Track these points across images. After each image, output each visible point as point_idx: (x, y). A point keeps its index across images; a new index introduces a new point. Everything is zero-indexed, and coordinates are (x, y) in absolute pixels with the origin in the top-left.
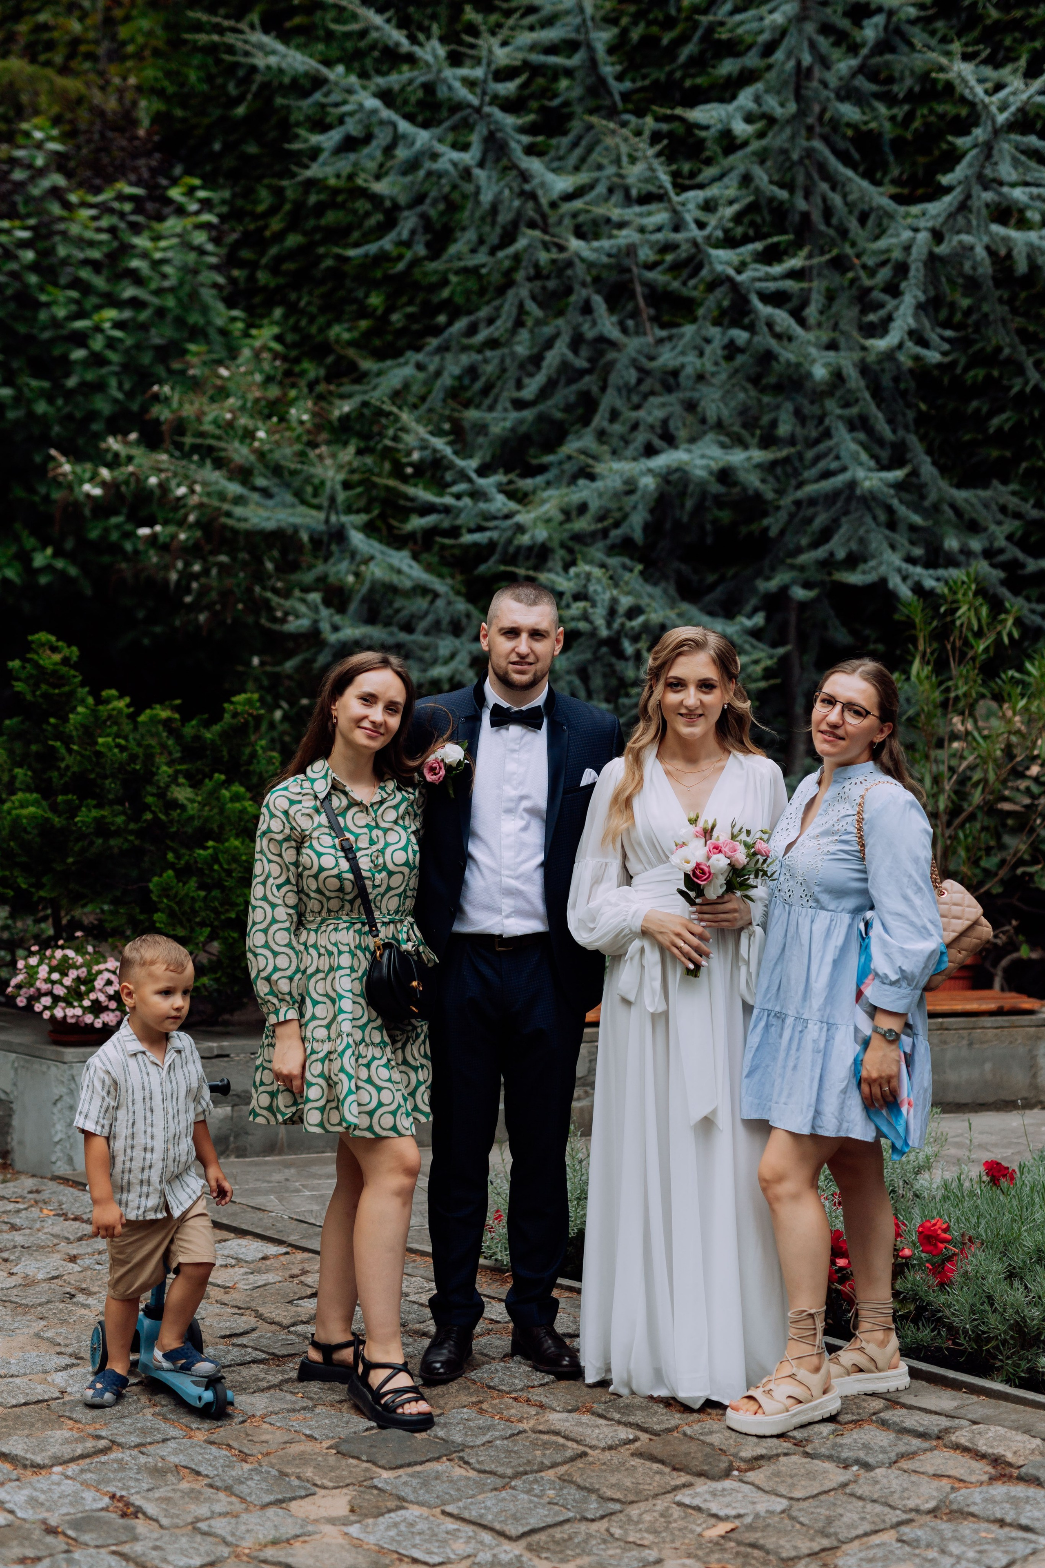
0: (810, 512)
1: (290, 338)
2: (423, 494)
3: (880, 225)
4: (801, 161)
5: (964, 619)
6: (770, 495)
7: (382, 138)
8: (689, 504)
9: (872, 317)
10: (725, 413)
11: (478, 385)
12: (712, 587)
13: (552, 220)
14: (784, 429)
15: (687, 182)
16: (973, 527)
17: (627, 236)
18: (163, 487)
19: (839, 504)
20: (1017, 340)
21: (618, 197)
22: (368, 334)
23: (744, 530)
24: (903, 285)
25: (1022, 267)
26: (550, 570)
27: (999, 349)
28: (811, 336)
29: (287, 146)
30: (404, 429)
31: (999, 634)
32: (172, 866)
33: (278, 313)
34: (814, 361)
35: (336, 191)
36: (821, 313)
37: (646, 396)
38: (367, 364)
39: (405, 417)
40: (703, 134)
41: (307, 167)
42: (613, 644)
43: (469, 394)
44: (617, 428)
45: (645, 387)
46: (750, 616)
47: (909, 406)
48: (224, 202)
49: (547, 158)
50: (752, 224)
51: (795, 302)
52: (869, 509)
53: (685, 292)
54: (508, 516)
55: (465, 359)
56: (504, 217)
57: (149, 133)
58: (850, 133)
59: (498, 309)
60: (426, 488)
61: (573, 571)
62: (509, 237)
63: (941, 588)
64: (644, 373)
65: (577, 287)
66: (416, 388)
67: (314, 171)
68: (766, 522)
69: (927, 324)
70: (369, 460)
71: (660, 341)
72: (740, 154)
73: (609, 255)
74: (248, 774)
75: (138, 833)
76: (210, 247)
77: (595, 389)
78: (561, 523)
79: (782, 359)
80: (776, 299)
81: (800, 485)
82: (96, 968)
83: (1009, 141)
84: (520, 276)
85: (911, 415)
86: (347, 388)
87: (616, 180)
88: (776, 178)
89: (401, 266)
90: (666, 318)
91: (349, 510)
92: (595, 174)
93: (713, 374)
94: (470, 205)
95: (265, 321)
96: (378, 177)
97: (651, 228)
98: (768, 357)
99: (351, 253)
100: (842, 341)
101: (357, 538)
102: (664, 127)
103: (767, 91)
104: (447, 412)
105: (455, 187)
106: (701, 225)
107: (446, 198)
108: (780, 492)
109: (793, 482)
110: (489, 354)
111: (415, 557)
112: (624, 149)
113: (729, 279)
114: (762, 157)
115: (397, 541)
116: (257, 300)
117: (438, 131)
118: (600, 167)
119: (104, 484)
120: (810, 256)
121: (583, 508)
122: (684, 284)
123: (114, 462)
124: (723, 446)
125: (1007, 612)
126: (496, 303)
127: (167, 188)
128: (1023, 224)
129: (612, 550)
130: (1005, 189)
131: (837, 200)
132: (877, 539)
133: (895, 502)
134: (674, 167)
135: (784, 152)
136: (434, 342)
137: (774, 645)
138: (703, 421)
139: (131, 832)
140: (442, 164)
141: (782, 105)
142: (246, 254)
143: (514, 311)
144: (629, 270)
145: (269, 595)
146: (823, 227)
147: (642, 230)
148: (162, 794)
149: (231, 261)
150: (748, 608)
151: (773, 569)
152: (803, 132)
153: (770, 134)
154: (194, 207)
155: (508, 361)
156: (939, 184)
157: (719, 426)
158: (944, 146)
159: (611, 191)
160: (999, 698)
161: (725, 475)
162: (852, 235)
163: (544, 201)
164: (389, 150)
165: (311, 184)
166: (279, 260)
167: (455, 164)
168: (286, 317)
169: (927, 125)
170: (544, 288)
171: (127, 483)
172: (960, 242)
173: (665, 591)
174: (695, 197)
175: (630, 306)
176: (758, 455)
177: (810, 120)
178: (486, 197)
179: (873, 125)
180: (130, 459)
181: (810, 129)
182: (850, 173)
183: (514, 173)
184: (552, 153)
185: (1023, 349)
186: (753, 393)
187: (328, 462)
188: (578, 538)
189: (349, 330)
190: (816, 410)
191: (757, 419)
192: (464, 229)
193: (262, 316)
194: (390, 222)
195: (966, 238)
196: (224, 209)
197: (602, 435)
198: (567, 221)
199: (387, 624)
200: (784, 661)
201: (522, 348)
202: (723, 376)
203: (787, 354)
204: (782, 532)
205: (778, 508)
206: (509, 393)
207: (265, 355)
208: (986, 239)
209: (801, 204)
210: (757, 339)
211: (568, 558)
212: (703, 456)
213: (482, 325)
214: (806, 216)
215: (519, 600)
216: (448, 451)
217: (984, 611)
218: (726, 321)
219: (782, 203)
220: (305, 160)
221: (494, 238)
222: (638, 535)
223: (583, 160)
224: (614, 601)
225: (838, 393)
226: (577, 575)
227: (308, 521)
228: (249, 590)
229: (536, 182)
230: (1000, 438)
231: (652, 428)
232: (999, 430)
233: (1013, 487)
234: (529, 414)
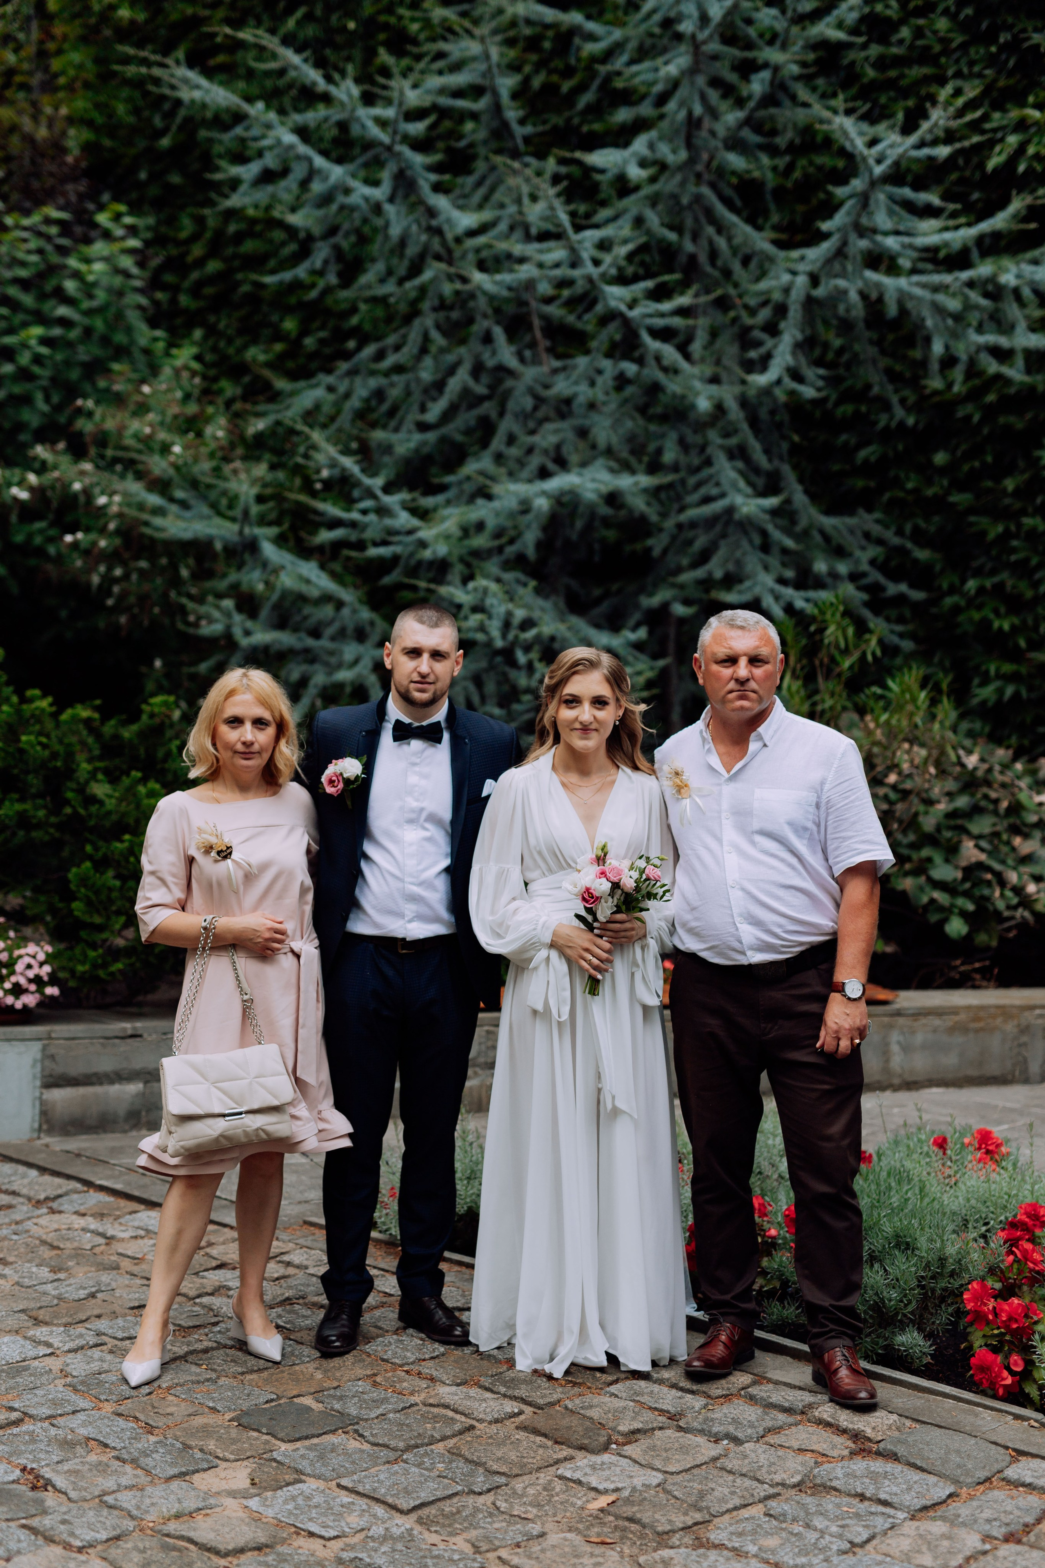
0: (690, 534)
1: (209, 357)
2: (332, 510)
3: (761, 266)
4: (690, 206)
5: (832, 639)
6: (654, 518)
7: (299, 172)
8: (579, 524)
9: (753, 354)
10: (615, 440)
11: (385, 407)
12: (598, 601)
13: (457, 254)
14: (669, 457)
15: (584, 222)
16: (840, 552)
17: (526, 271)
18: (87, 492)
19: (718, 528)
20: (885, 379)
21: (518, 234)
22: (282, 357)
23: (628, 548)
24: (782, 325)
25: (892, 310)
26: (449, 584)
27: (868, 387)
28: (695, 370)
29: (208, 176)
30: (314, 447)
31: (864, 654)
32: (90, 858)
33: (198, 334)
34: (697, 394)
35: (253, 221)
36: (705, 348)
37: (541, 422)
38: (281, 384)
39: (316, 436)
40: (598, 177)
41: (227, 197)
42: (508, 654)
43: (374, 416)
44: (514, 452)
45: (540, 414)
46: (634, 629)
47: (784, 437)
48: (148, 228)
49: (452, 196)
50: (642, 264)
51: (681, 338)
52: (746, 533)
53: (579, 325)
54: (410, 532)
55: (373, 383)
56: (411, 251)
57: (77, 160)
58: (734, 180)
59: (405, 337)
60: (334, 504)
61: (471, 585)
62: (415, 269)
63: (809, 609)
64: (539, 400)
65: (478, 318)
66: (327, 409)
67: (235, 201)
68: (650, 542)
69: (803, 361)
70: (281, 475)
71: (555, 371)
72: (633, 197)
73: (510, 289)
74: (163, 771)
75: (59, 827)
76: (135, 271)
77: (494, 415)
78: (461, 539)
79: (669, 391)
80: (664, 334)
81: (682, 509)
82: (17, 953)
83: (884, 192)
84: (426, 306)
85: (785, 446)
86: (261, 408)
87: (518, 218)
88: (667, 220)
89: (313, 294)
90: (561, 350)
91: (261, 523)
92: (497, 213)
93: (604, 403)
94: (379, 238)
95: (186, 341)
96: (293, 210)
97: (549, 264)
98: (655, 389)
99: (268, 279)
100: (724, 376)
101: (269, 550)
102: (563, 170)
103: (661, 138)
104: (355, 432)
105: (365, 221)
106: (596, 263)
107: (358, 232)
108: (664, 515)
109: (676, 506)
110: (395, 378)
111: (322, 567)
112: (525, 190)
113: (621, 315)
114: (654, 201)
115: (304, 552)
116: (179, 321)
117: (351, 167)
118: (502, 206)
119: (31, 489)
120: (696, 295)
121: (480, 526)
122: (579, 317)
123: (42, 468)
124: (612, 471)
125: (870, 631)
126: (403, 331)
127: (93, 213)
128: (893, 269)
129: (507, 566)
130: (879, 238)
131: (721, 243)
132: (752, 561)
133: (770, 528)
134: (572, 207)
135: (675, 197)
136: (344, 366)
137: (655, 657)
138: (594, 447)
139: (52, 825)
140: (354, 199)
141: (674, 151)
142: (169, 278)
143: (419, 339)
144: (526, 304)
145: (184, 600)
146: (708, 269)
147: (541, 265)
148: (81, 790)
149: (154, 283)
150: (632, 622)
151: (656, 586)
152: (692, 179)
153: (662, 179)
154: (119, 232)
155: (413, 386)
156: (818, 230)
157: (609, 452)
158: (822, 196)
159: (512, 228)
160: (862, 711)
161: (613, 498)
162: (735, 277)
163: (449, 236)
164: (304, 184)
165: (231, 214)
166: (199, 285)
167: (366, 199)
168: (205, 338)
169: (806, 176)
170: (448, 318)
171: (53, 488)
172: (836, 287)
173: (556, 605)
174: (591, 236)
175: (527, 338)
176: (645, 480)
177: (699, 167)
178: (395, 231)
179: (756, 174)
180: (55, 467)
181: (699, 176)
182: (733, 218)
183: (421, 209)
184: (457, 192)
185: (890, 388)
186: (641, 422)
187: (243, 476)
188: (477, 554)
189: (266, 352)
190: (698, 439)
191: (644, 446)
192: (373, 260)
193: (184, 337)
194: (305, 251)
195: (841, 283)
196: (148, 235)
197: (499, 458)
198: (471, 257)
199: (296, 630)
200: (664, 673)
201: (426, 373)
202: (613, 406)
203: (673, 386)
204: (665, 552)
205: (661, 530)
206: (414, 416)
207: (185, 375)
208: (860, 284)
209: (689, 246)
210: (646, 371)
211: (466, 572)
212: (593, 480)
213: (390, 352)
214: (693, 258)
215: (421, 622)
216: (356, 470)
217: (850, 631)
218: (617, 355)
219: (670, 244)
220: (226, 190)
221: (402, 271)
222: (531, 552)
223: (486, 198)
224: (509, 614)
225: (720, 424)
226: (475, 590)
227: (223, 532)
228: (165, 595)
229: (442, 218)
230: (867, 469)
231: (546, 452)
232: (866, 461)
233: (877, 515)
234: (432, 436)
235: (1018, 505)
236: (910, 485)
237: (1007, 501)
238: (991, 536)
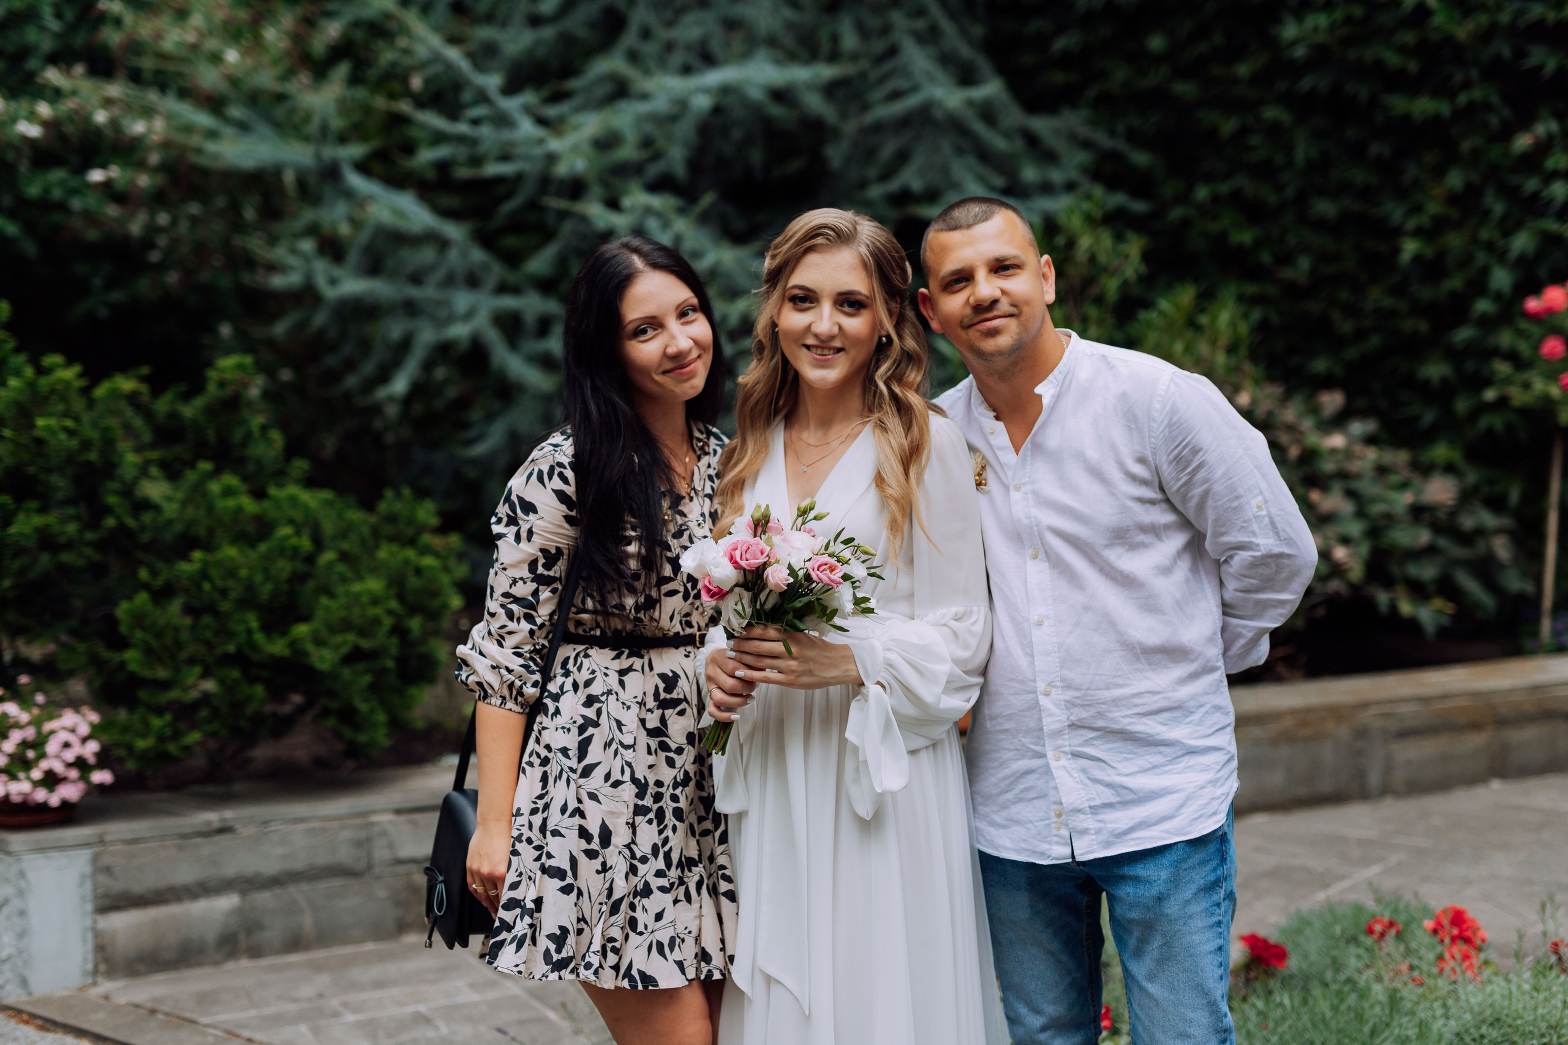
0: (874, 140)
2: (434, 121)
6: (832, 119)
8: (735, 135)
10: (777, 27)
14: (846, 43)
18: (114, 123)
19: (912, 130)
32: (146, 587)
37: (679, 12)
44: (650, 49)
52: (946, 133)
54: (536, 144)
68: (827, 151)
70: (361, 92)
75: (98, 546)
81: (865, 109)
82: (48, 727)
91: (343, 142)
101: (353, 178)
109: (855, 106)
111: (422, 199)
115: (397, 181)
119: (44, 123)
121: (618, 137)
123: (55, 95)
124: (777, 62)
129: (653, 188)
133: (977, 126)
138: (752, 37)
148: (128, 492)
157: (772, 42)
161: (782, 95)
171: (70, 119)
176: (822, 72)
180: (72, 94)
190: (877, 21)
191: (814, 33)
197: (632, 55)
199: (392, 276)
204: (846, 163)
205: (841, 135)
206: (522, 7)
212: (756, 74)
216: (465, 66)
222: (679, 171)
227: (294, 157)
228: (227, 241)
230: (1065, 61)
231: (688, 48)
232: (1064, 52)
234: (548, 33)
236: (1119, 77)
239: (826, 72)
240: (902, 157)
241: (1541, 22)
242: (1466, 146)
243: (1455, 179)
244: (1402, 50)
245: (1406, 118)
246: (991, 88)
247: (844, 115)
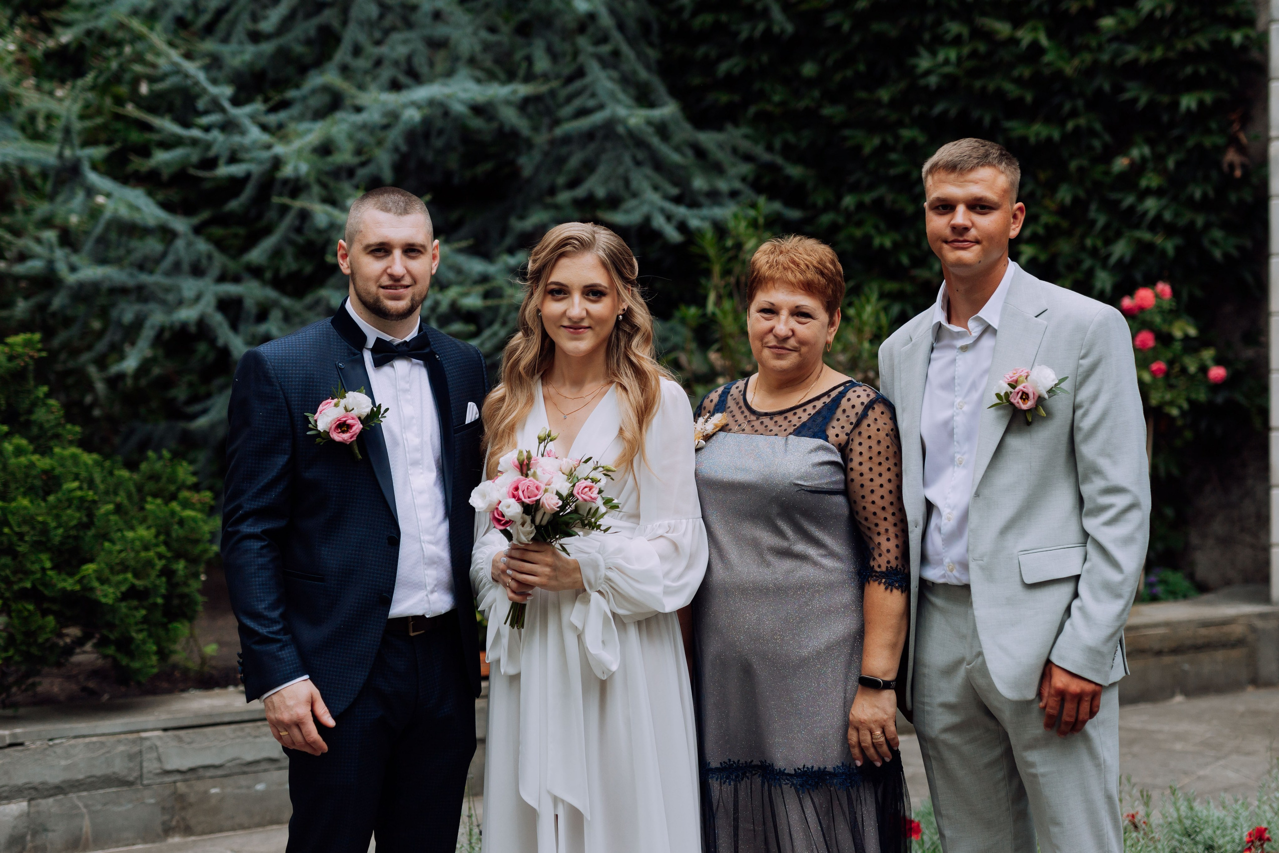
0: (564, 150)
2: (170, 127)
6: (526, 132)
10: (477, 49)
14: (539, 65)
16: (717, 169)
19: (596, 143)
37: (387, 32)
39: (156, 38)
44: (361, 63)
45: (387, 22)
52: (628, 147)
54: (262, 149)
60: (173, 120)
63: (704, 228)
64: (384, 8)
68: (520, 161)
77: (336, 24)
81: (557, 122)
86: (67, 16)
91: (85, 144)
101: (92, 176)
109: (546, 121)
111: (153, 196)
115: (131, 178)
124: (479, 81)
132: (641, 179)
133: (654, 142)
138: (456, 57)
150: (507, 246)
151: (528, 208)
157: (472, 61)
161: (483, 109)
187: (60, 95)
188: (336, 173)
190: (567, 47)
191: (510, 54)
197: (345, 70)
204: (535, 172)
205: (533, 146)
206: (244, 25)
212: (465, 90)
215: (386, 210)
216: (201, 77)
222: (389, 174)
225: (590, 31)
227: (39, 155)
230: (729, 82)
231: (396, 63)
232: (729, 75)
233: (744, 130)
234: (267, 47)
235: (894, 117)
236: (777, 98)
237: (882, 112)
238: (867, 150)
239: (523, 90)
240: (589, 167)
241: (1135, 61)
242: (1073, 165)
243: (1065, 194)
244: (1019, 81)
245: (1024, 139)
246: (668, 110)
247: (536, 129)
